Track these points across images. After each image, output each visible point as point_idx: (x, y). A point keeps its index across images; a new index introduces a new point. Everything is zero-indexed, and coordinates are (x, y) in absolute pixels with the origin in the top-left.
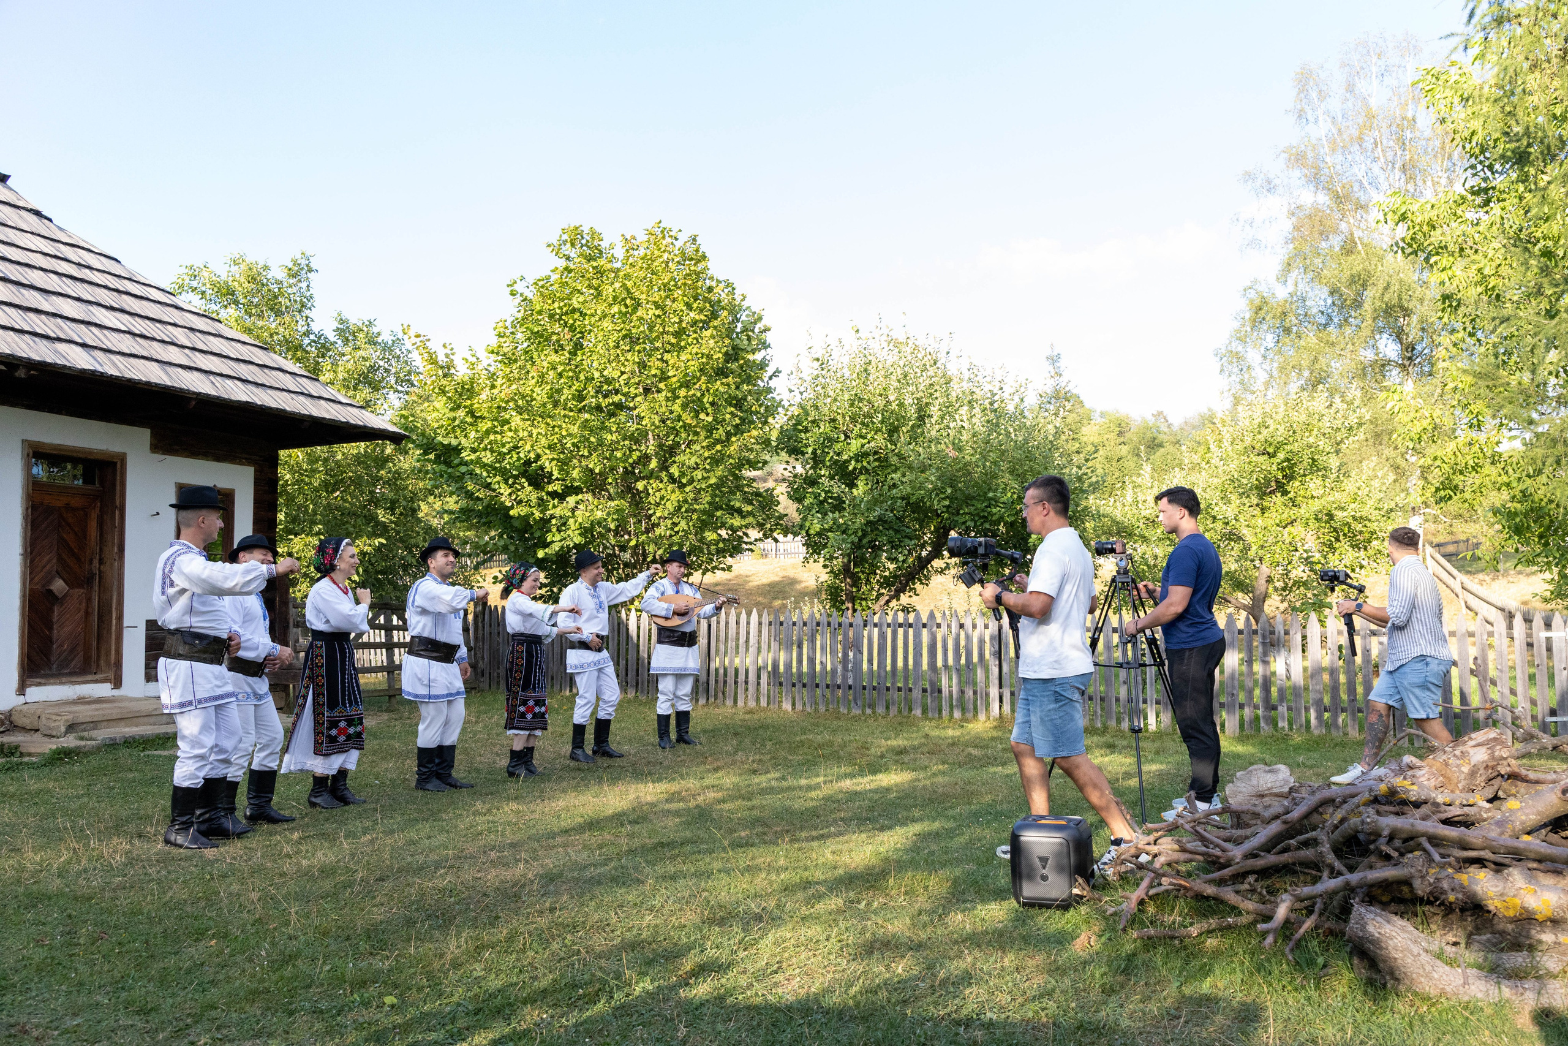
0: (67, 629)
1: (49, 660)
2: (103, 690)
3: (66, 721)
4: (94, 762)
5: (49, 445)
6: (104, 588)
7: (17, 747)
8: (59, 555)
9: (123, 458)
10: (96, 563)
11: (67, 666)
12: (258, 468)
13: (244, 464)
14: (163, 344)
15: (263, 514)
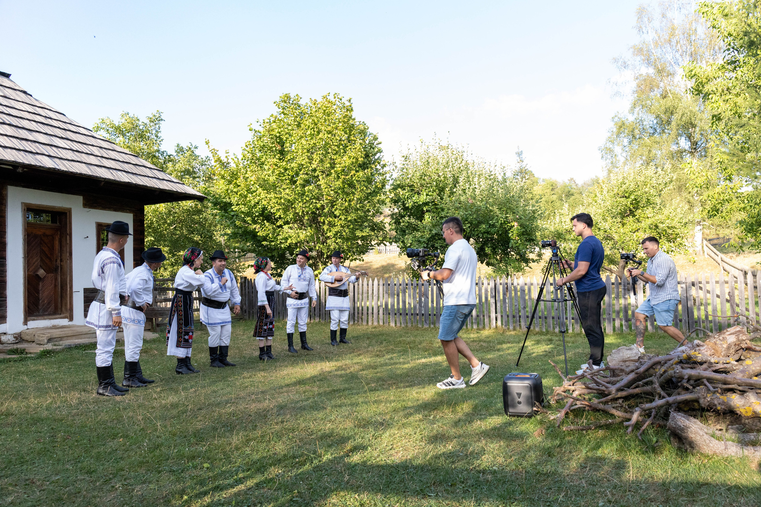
0: (46, 293)
1: (38, 308)
2: (64, 322)
3: (48, 337)
4: (61, 356)
5: (35, 205)
6: (63, 274)
7: (24, 350)
8: (41, 258)
9: (70, 210)
10: (59, 261)
11: (47, 311)
12: (134, 214)
13: (128, 212)
14: (87, 155)
15: (138, 236)
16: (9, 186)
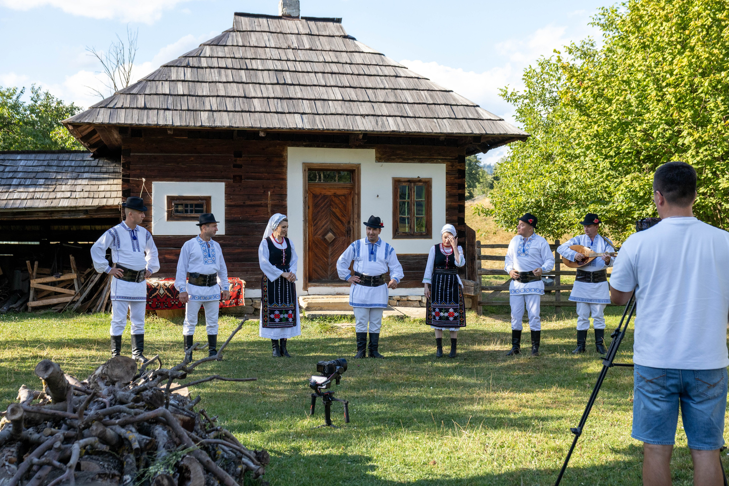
1: (327, 274)
5: (317, 164)
6: (354, 237)
8: (331, 221)
9: (358, 166)
12: (449, 164)
13: (440, 163)
14: (363, 103)
15: (455, 191)
16: (288, 148)
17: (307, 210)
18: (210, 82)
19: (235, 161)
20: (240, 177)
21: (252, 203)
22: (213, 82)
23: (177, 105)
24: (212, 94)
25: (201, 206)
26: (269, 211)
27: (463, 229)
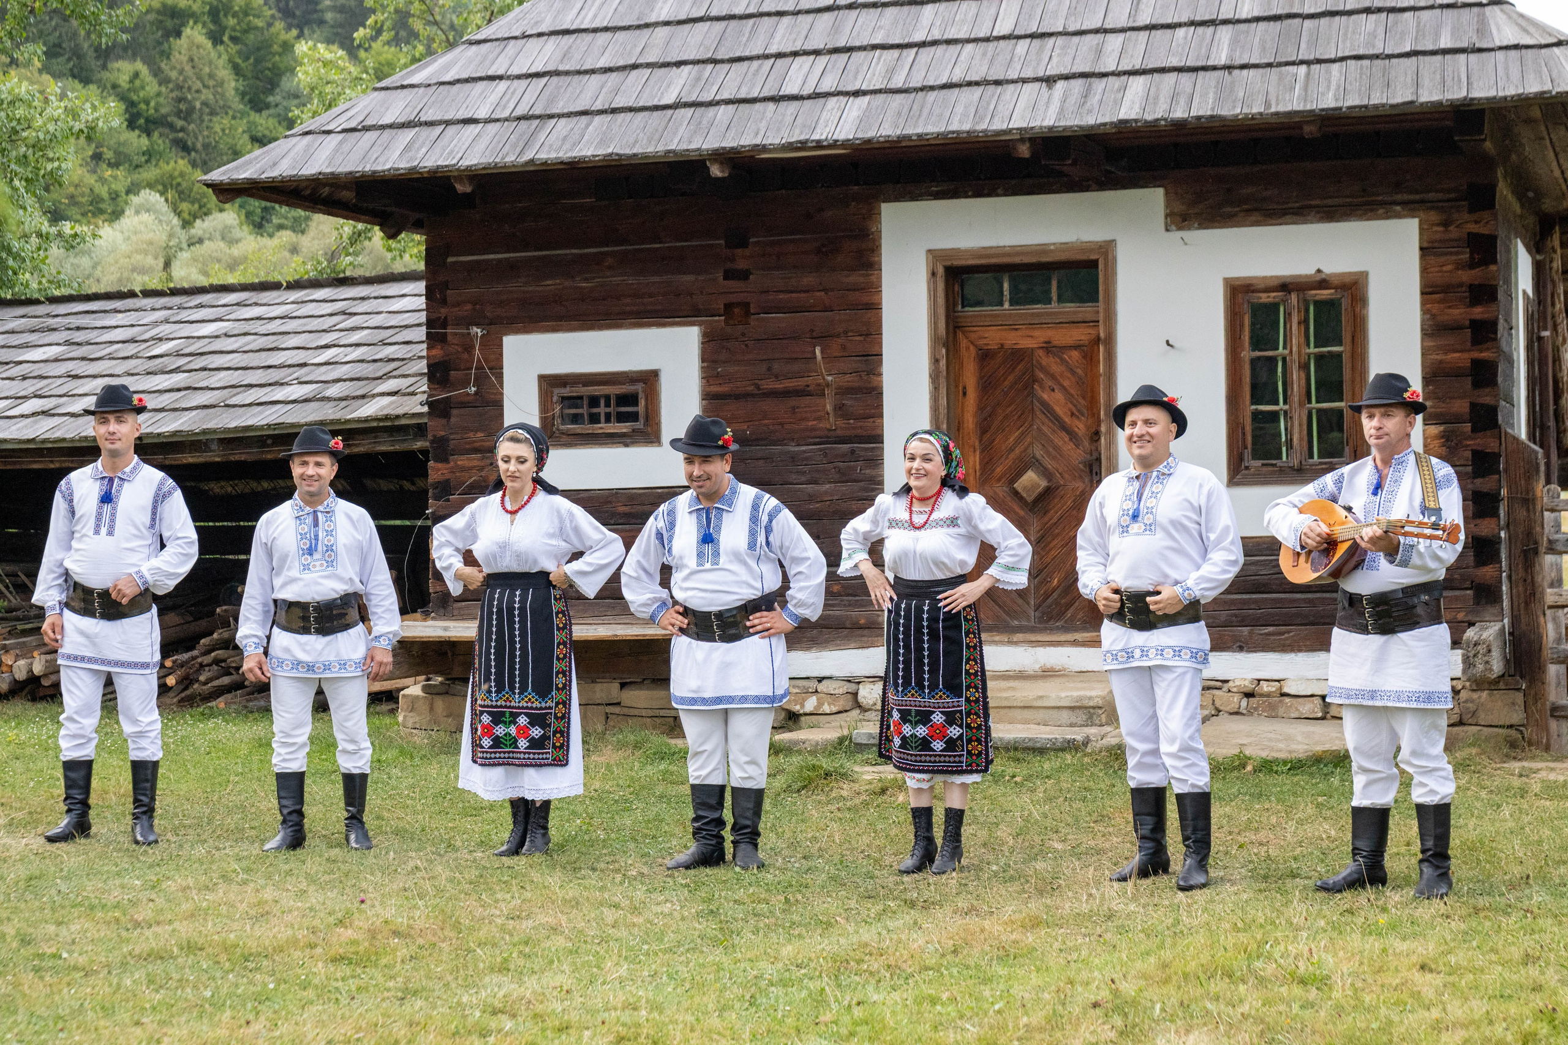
1: (1028, 604)
2: (1089, 659)
5: (966, 251)
8: (1037, 430)
9: (1107, 249)
12: (1434, 217)
13: (1398, 216)
14: (1076, 39)
15: (1459, 313)
16: (884, 206)
17: (943, 402)
18: (639, 27)
19: (732, 260)
20: (746, 306)
21: (779, 386)
22: (647, 26)
23: (505, 107)
24: (621, 63)
25: (630, 399)
26: (829, 408)
27: (1492, 445)
